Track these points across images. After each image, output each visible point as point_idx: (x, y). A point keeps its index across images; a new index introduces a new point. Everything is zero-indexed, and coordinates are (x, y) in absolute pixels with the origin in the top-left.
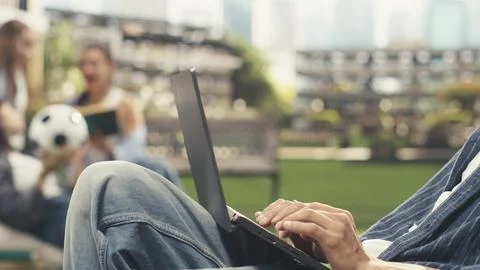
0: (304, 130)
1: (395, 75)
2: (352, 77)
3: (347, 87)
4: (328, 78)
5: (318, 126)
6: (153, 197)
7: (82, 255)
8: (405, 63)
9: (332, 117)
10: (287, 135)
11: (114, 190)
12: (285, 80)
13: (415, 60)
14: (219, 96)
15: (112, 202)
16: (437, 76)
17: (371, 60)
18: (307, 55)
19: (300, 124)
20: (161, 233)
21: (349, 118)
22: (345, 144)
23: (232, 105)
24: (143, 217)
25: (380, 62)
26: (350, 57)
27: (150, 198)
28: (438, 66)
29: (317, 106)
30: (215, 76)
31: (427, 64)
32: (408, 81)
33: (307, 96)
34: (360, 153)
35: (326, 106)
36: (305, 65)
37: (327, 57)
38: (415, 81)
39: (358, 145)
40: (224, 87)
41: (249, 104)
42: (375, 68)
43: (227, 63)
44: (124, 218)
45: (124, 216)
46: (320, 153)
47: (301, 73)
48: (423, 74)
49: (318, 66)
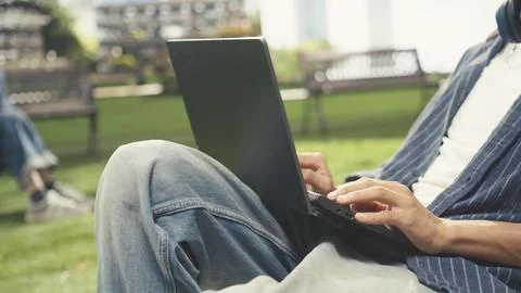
0: (108, 73)
1: (178, 23)
2: (143, 27)
3: (140, 35)
4: (124, 29)
5: (119, 69)
6: (202, 177)
7: (132, 251)
8: (185, 13)
9: (129, 61)
10: (95, 78)
11: (163, 175)
12: (88, 32)
13: (193, 12)
14: (33, 49)
15: (162, 190)
16: (212, 23)
17: (157, 12)
18: (105, 10)
19: (103, 68)
20: (215, 216)
21: (144, 61)
22: (141, 82)
23: (45, 57)
24: (199, 202)
25: (166, 14)
26: (141, 10)
27: (199, 180)
28: (211, 15)
29: (116, 53)
30: (29, 32)
31: (203, 13)
32: (189, 28)
33: (106, 44)
34: (153, 89)
35: (125, 52)
36: (104, 19)
37: (122, 11)
38: (195, 28)
39: (151, 82)
40: (37, 41)
41: (59, 54)
42: (161, 19)
43: (37, 20)
44: (178, 206)
45: (179, 203)
46: (121, 91)
47: (101, 26)
48: (200, 21)
49: (114, 19)
